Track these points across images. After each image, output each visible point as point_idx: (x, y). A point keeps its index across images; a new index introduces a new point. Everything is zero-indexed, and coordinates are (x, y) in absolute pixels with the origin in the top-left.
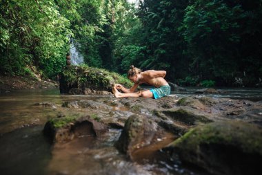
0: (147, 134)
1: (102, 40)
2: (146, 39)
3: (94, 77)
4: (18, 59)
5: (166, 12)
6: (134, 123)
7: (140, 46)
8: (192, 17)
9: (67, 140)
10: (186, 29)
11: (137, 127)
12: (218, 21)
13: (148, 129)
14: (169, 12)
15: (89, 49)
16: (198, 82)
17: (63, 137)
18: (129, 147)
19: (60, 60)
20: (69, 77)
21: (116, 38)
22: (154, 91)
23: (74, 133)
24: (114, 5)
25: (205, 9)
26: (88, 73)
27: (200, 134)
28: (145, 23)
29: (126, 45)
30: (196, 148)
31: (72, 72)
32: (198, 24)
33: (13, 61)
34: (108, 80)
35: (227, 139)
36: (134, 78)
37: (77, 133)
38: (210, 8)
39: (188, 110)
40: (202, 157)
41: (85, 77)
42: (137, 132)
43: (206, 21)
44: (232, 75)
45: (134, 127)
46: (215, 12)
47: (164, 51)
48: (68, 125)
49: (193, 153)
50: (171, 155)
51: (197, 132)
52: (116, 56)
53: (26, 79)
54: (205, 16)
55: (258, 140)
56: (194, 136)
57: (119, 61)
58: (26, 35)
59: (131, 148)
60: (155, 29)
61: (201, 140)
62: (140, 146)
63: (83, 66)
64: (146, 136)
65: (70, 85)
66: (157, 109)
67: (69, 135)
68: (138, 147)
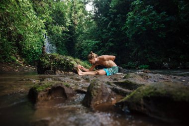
0: (104, 94)
1: (68, 37)
2: (99, 36)
3: (63, 62)
4: (7, 51)
5: (114, 17)
6: (95, 87)
7: (95, 41)
8: (132, 20)
9: (46, 100)
10: (127, 28)
11: (97, 89)
12: (150, 23)
13: (105, 91)
14: (115, 17)
15: (58, 43)
16: (137, 66)
17: (43, 98)
18: (92, 102)
19: (37, 51)
20: (44, 62)
21: (77, 35)
22: (107, 70)
23: (51, 95)
24: (77, 12)
25: (141, 14)
26: (58, 59)
27: (143, 91)
28: (98, 25)
29: (85, 40)
30: (140, 100)
31: (46, 59)
32: (136, 25)
33: (3, 52)
34: (73, 64)
35: (162, 93)
36: (93, 61)
37: (53, 96)
38: (145, 14)
39: (132, 80)
40: (145, 107)
41: (56, 62)
42: (97, 92)
43: (142, 23)
44: (161, 60)
45: (95, 89)
46: (148, 17)
47: (113, 44)
48: (47, 89)
49: (138, 104)
50: (122, 107)
51: (141, 90)
52: (78, 48)
53: (13, 65)
54: (141, 20)
55: (184, 92)
56: (138, 93)
57: (80, 52)
58: (13, 33)
59: (93, 103)
60: (106, 28)
61: (144, 95)
62: (99, 102)
63: (55, 54)
64: (103, 96)
65: (45, 68)
66: (110, 81)
67: (48, 97)
68: (98, 103)
